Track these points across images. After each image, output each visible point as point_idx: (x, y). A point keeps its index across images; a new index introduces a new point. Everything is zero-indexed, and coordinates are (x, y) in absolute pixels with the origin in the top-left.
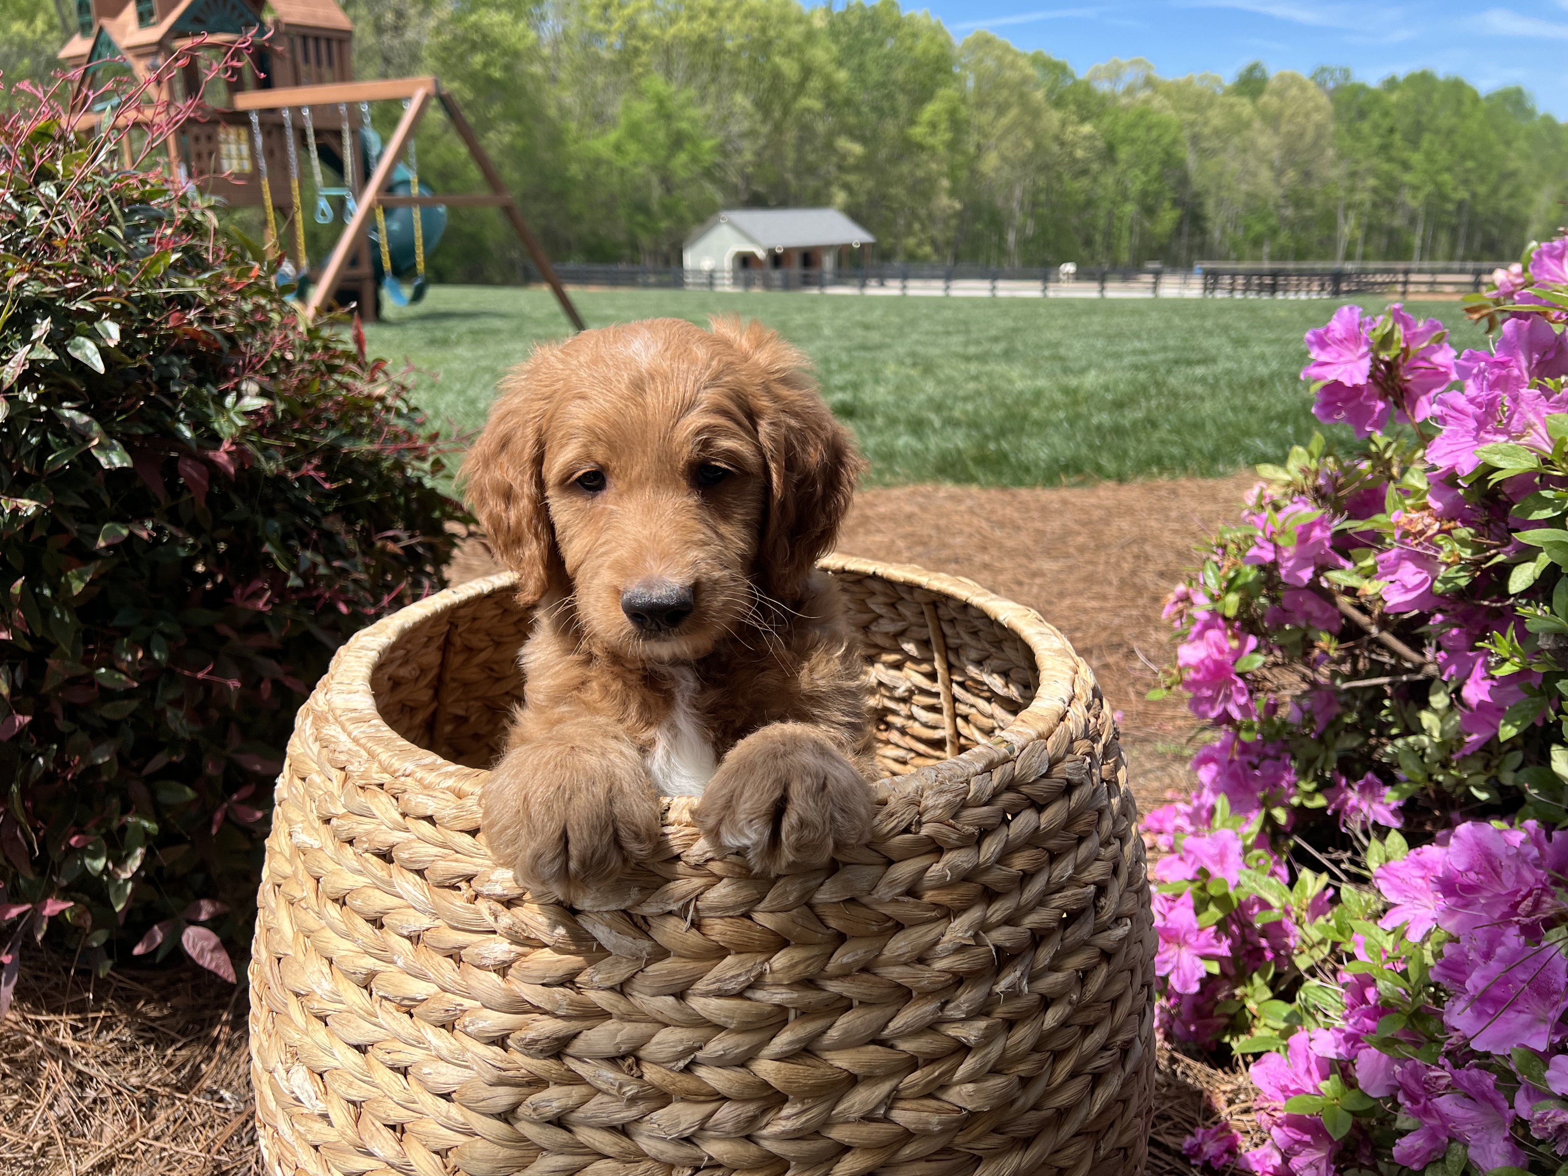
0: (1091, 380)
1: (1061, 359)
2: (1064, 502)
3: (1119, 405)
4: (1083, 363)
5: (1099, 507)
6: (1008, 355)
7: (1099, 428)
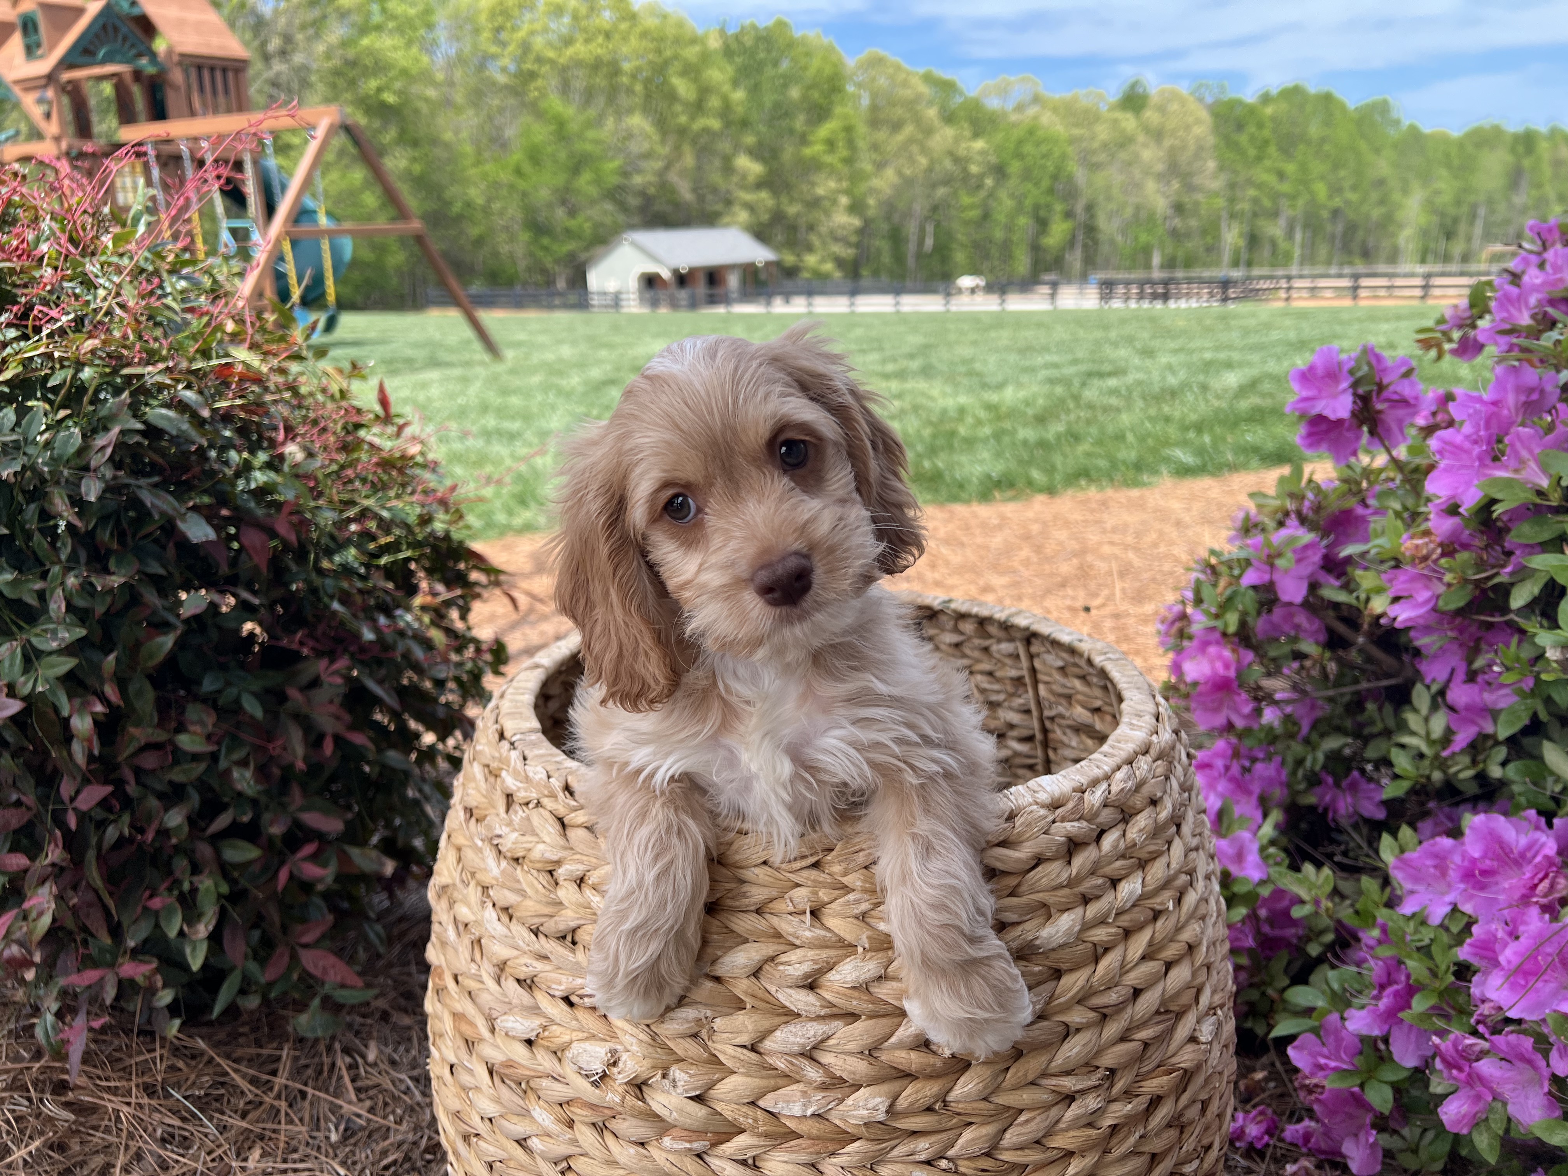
0: (1010, 395)
1: (979, 375)
2: (1003, 518)
3: (1041, 420)
4: (1000, 378)
5: (1036, 521)
6: (927, 372)
7: (1025, 442)
